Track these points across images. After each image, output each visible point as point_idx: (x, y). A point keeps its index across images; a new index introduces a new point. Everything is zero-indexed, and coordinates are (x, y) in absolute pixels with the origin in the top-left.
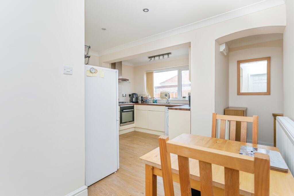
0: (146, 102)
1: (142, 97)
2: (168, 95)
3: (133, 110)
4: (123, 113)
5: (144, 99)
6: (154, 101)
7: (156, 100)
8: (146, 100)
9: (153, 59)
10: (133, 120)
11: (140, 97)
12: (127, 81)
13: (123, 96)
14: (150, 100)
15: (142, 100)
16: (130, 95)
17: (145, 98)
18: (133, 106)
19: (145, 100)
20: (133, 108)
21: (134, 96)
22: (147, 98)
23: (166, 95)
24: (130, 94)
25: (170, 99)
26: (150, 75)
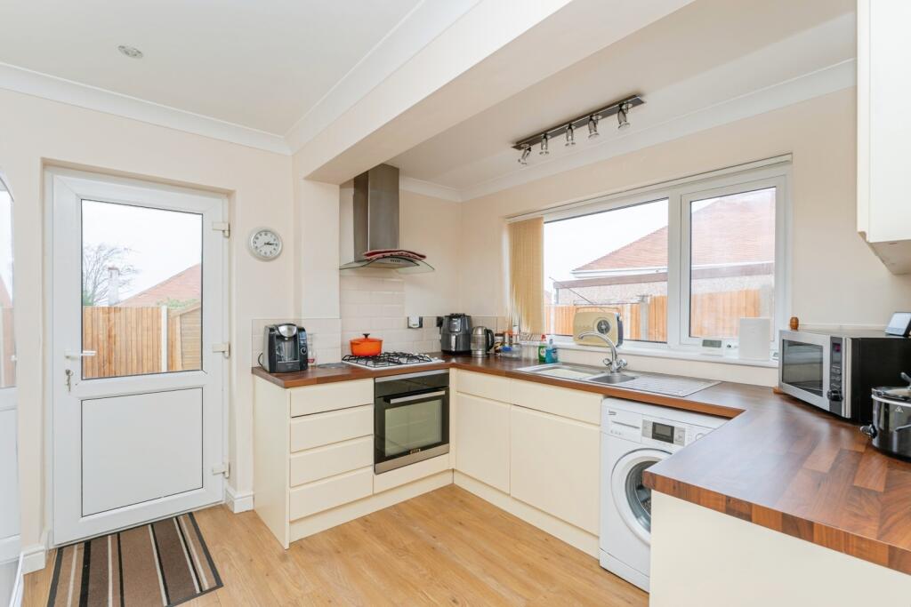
0: (508, 355)
1: (488, 332)
2: (614, 326)
3: (443, 393)
4: (388, 412)
5: (499, 339)
6: (544, 355)
7: (555, 350)
8: (507, 345)
9: (536, 148)
10: (445, 439)
11: (480, 332)
12: (419, 262)
13: (409, 327)
14: (528, 346)
15: (489, 345)
16: (440, 322)
17: (502, 335)
18: (446, 377)
19: (503, 343)
20: (441, 383)
21: (455, 327)
22: (511, 337)
23: (603, 327)
24: (442, 315)
25: (626, 347)
26: (526, 232)
